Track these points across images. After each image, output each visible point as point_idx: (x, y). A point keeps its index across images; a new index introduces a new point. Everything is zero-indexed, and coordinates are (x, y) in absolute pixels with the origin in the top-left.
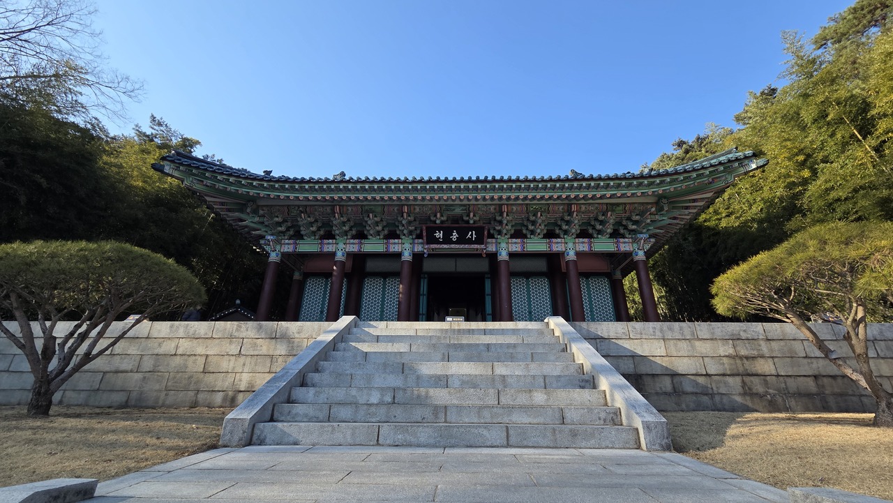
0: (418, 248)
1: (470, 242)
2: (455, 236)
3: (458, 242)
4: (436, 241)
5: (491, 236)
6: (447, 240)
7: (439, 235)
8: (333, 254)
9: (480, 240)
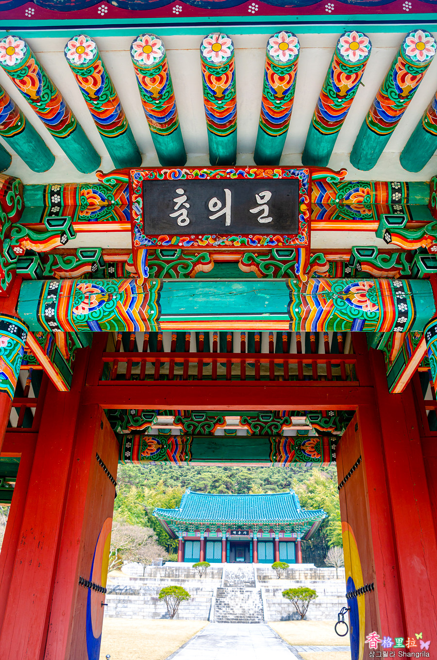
0: (228, 536)
1: (244, 534)
2: (240, 533)
3: (241, 534)
4: (234, 534)
5: (252, 532)
6: (237, 534)
7: (235, 532)
8: (200, 537)
9: (248, 534)
